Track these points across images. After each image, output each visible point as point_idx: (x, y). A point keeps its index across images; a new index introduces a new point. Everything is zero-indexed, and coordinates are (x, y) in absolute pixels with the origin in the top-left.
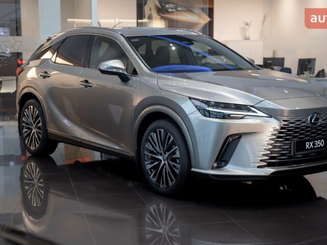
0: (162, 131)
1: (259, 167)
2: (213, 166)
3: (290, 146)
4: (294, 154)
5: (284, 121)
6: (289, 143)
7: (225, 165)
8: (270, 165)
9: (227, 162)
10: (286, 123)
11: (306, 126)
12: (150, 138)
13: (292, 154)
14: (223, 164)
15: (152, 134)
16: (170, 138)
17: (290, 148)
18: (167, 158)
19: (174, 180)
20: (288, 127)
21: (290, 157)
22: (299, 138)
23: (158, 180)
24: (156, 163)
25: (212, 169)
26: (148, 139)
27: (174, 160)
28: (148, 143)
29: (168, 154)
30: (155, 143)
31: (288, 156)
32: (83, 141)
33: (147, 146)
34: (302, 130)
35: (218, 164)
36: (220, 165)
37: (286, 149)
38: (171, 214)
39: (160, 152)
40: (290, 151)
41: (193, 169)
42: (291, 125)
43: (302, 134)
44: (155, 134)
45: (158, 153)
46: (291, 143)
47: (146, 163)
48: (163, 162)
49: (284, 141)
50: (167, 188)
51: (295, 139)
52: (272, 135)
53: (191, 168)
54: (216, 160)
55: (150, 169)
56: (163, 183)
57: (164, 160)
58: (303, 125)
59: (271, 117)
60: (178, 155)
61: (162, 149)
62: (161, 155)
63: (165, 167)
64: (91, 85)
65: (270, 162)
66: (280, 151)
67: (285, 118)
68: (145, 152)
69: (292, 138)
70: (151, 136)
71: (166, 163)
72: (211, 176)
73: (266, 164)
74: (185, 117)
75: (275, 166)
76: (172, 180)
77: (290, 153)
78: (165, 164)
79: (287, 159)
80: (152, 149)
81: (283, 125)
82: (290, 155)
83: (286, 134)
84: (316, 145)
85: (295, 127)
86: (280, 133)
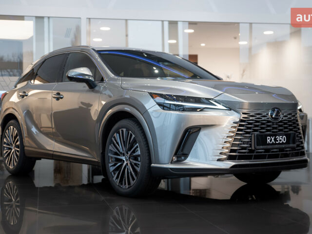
0: (124, 130)
1: (219, 160)
2: (172, 160)
3: (251, 139)
4: (255, 148)
5: (243, 113)
6: (249, 136)
7: (185, 159)
8: (230, 158)
9: (186, 156)
10: (246, 116)
11: (267, 121)
12: (113, 139)
13: (253, 148)
14: (183, 158)
15: (115, 135)
16: (131, 135)
17: (251, 142)
18: (129, 158)
19: (136, 178)
20: (248, 120)
21: (251, 151)
22: (260, 132)
23: (121, 182)
24: (119, 164)
25: (171, 163)
26: (112, 140)
27: (136, 158)
28: (112, 145)
29: (129, 153)
30: (118, 143)
31: (249, 150)
32: (55, 153)
33: (110, 148)
34: (263, 124)
35: (178, 157)
36: (180, 159)
37: (247, 143)
38: (132, 214)
39: (123, 152)
40: (251, 145)
41: (153, 165)
42: (251, 118)
43: (262, 128)
44: (118, 135)
45: (121, 153)
46: (251, 137)
47: (110, 165)
48: (125, 163)
49: (244, 134)
50: (129, 188)
51: (256, 133)
52: (231, 127)
53: (151, 164)
54: (176, 154)
55: (113, 171)
56: (125, 184)
57: (127, 160)
58: (263, 119)
59: (231, 110)
60: (139, 152)
61: (124, 149)
62: (124, 155)
63: (127, 167)
64: (62, 96)
66: (241, 144)
67: (245, 111)
68: (110, 155)
69: (253, 132)
70: (114, 137)
71: (129, 162)
72: (170, 170)
73: (225, 157)
74: (145, 112)
75: (235, 159)
76: (133, 179)
77: (251, 147)
78: (127, 164)
79: (248, 153)
80: (115, 150)
81: (243, 118)
82: (250, 148)
83: (246, 127)
84: (277, 141)
85: (255, 121)
86: (240, 125)
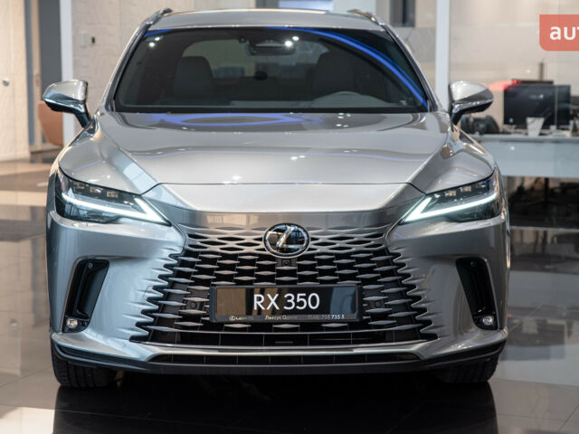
1: (134, 339)
2: (64, 325)
5: (190, 236)
6: (206, 291)
8: (155, 337)
21: (210, 325)
22: (235, 281)
31: (204, 322)
37: (199, 306)
42: (210, 248)
43: (245, 273)
51: (222, 283)
52: (165, 266)
58: (245, 250)
59: (169, 224)
65: (155, 331)
66: (182, 307)
67: (195, 231)
69: (214, 280)
73: (146, 333)
77: (210, 315)
79: (201, 328)
81: (191, 246)
82: (208, 319)
83: (197, 268)
84: (290, 305)
85: (222, 254)
86: (183, 264)
